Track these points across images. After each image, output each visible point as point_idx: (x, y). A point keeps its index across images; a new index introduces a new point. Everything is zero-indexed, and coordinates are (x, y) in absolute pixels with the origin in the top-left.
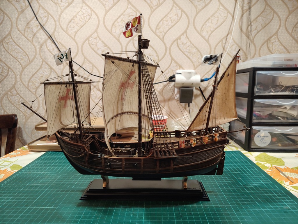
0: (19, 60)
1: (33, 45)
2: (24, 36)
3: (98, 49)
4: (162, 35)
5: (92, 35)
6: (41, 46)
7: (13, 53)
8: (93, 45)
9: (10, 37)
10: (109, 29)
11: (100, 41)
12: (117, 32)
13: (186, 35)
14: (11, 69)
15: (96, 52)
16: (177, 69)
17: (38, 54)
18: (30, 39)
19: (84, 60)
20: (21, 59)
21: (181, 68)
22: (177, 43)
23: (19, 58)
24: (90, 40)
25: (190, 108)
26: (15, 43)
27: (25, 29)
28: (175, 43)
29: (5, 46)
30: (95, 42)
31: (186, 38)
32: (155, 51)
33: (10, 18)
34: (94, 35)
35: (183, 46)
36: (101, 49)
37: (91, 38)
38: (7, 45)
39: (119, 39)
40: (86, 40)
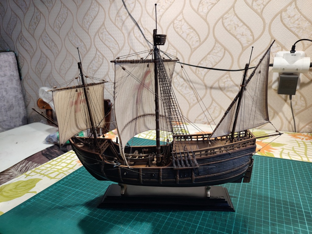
0: (111, 49)
1: (123, 33)
2: (115, 25)
3: (183, 32)
4: (261, 8)
5: (177, 17)
6: (129, 34)
7: (106, 43)
8: (177, 28)
9: (104, 27)
10: (196, 8)
11: (185, 24)
12: (204, 11)
13: (296, 4)
14: (105, 58)
15: (180, 36)
16: (278, 51)
17: (127, 41)
18: (120, 27)
19: (169, 45)
20: (113, 48)
21: (284, 50)
22: (281, 17)
23: (111, 47)
24: (175, 24)
25: (292, 100)
26: (108, 32)
27: (116, 18)
28: (279, 17)
29: (100, 36)
31: (294, 9)
32: (250, 30)
33: (103, 9)
34: (179, 17)
35: (290, 20)
36: (186, 32)
37: (176, 21)
38: (102, 35)
39: (206, 19)
40: (170, 24)
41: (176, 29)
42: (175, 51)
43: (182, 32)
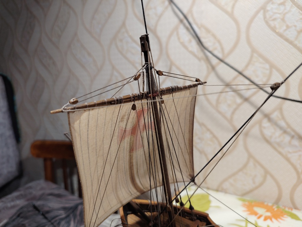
3: (288, 27)
8: (274, 20)
9: (125, 30)
15: (281, 36)
19: (252, 57)
24: (268, 11)
26: (131, 38)
29: (118, 45)
30: (279, 14)
36: (295, 26)
37: (271, 6)
38: (121, 44)
40: (257, 13)
41: (272, 23)
42: (267, 66)
43: (285, 28)
